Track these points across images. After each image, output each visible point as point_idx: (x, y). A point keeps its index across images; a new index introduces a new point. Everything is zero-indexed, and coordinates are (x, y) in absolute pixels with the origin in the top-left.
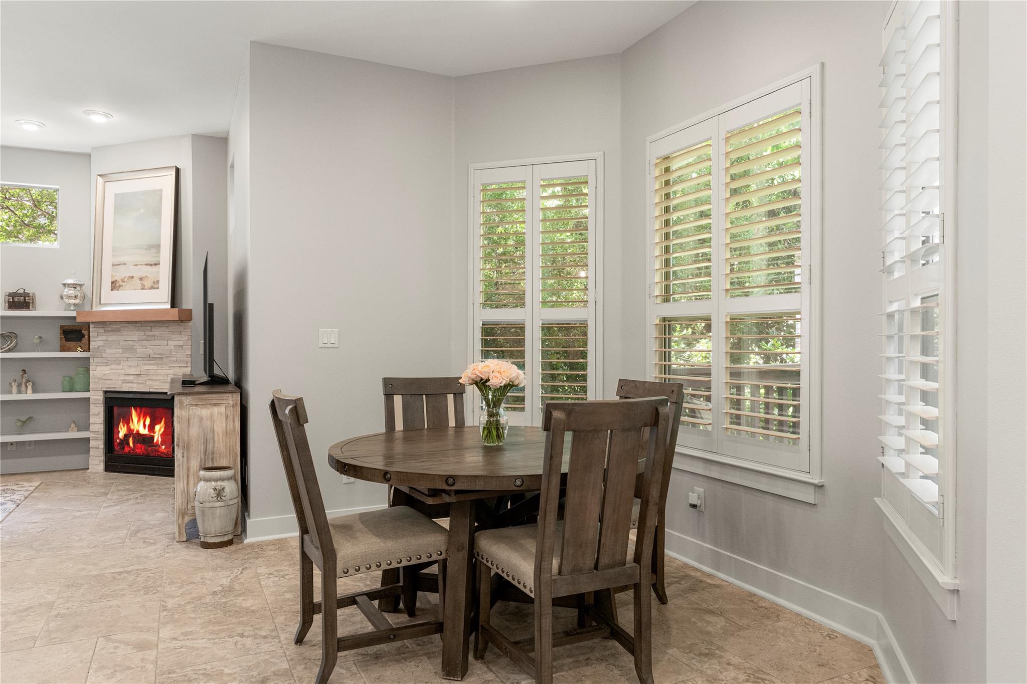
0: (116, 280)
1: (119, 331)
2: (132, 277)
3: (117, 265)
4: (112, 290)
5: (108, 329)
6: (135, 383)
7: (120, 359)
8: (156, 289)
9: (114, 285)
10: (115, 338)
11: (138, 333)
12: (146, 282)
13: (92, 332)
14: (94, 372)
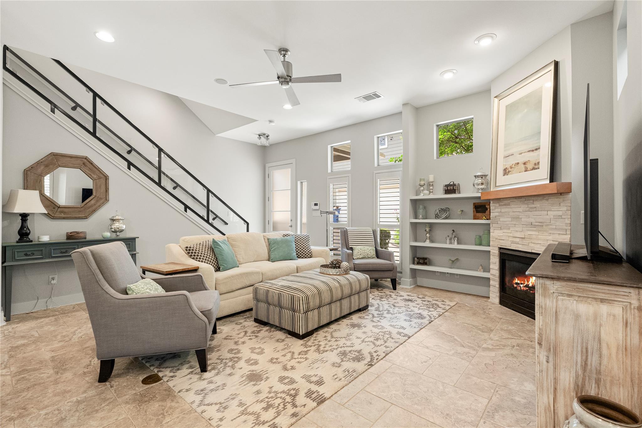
0: (507, 168)
2: (518, 163)
3: (507, 156)
4: (504, 175)
5: (502, 203)
6: (520, 244)
7: (509, 225)
8: (537, 169)
9: (505, 171)
10: (506, 210)
11: (522, 206)
12: (528, 165)
13: (492, 206)
14: (493, 234)
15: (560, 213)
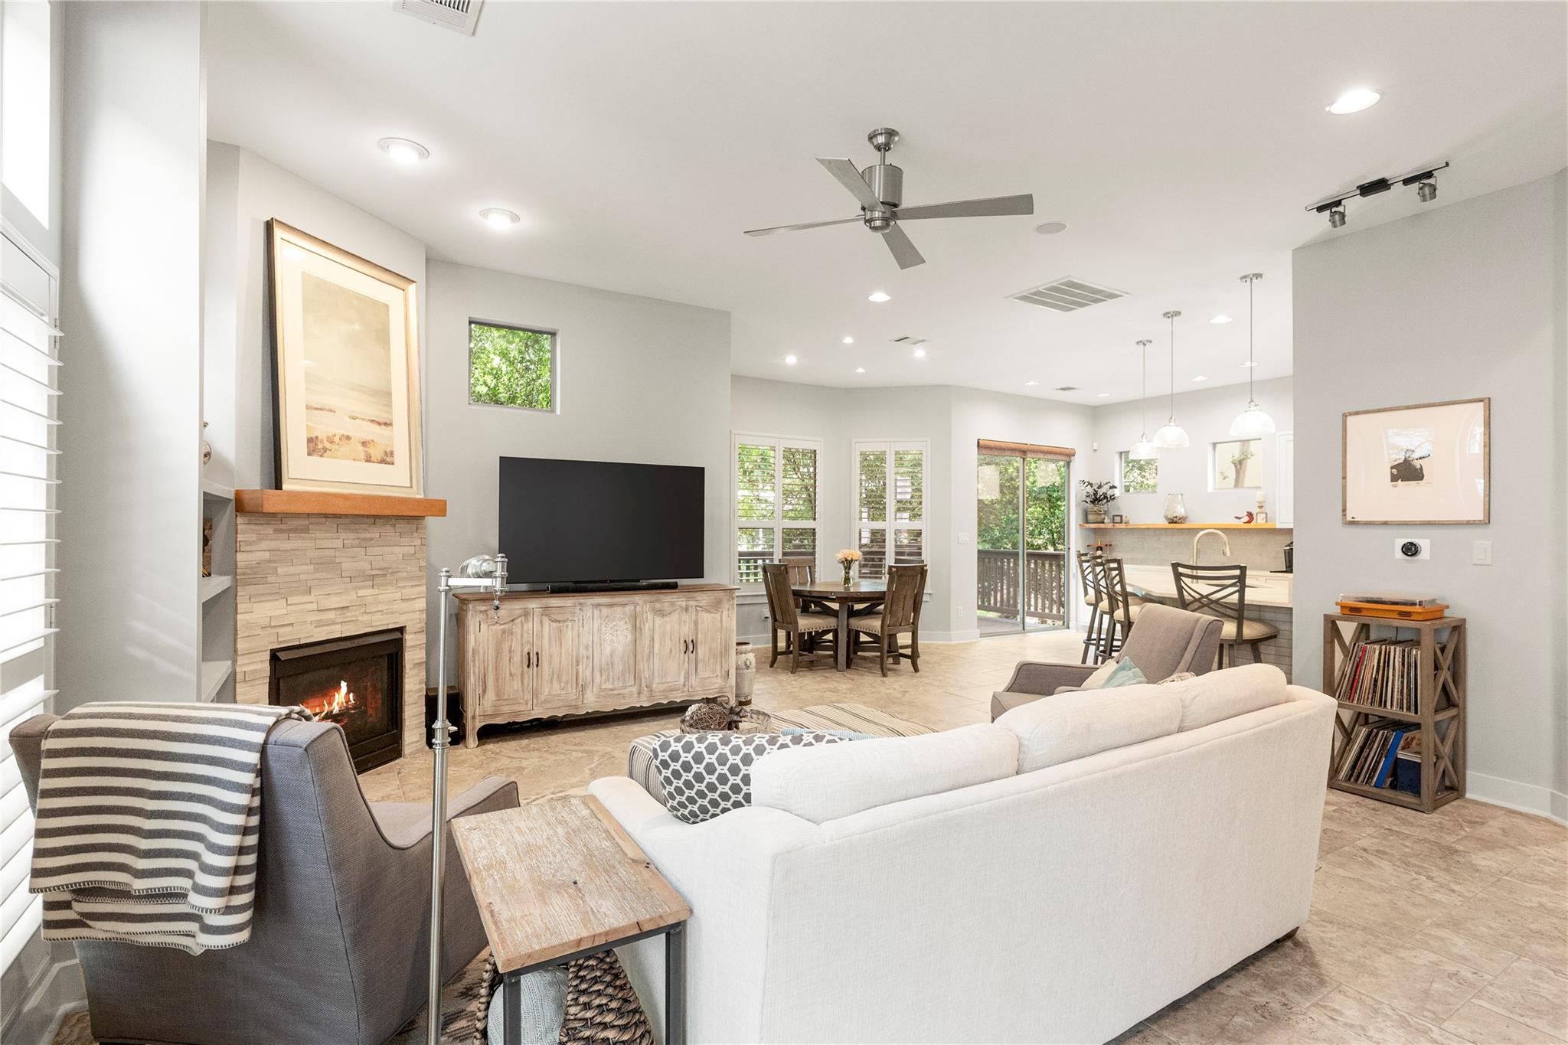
0: (317, 437)
1: (307, 531)
2: (348, 438)
3: (316, 409)
4: (309, 454)
5: (283, 527)
6: (338, 623)
7: (309, 583)
8: (389, 463)
9: (314, 446)
10: (298, 544)
11: (343, 535)
12: (372, 451)
13: (244, 533)
14: (247, 616)
15: (412, 550)
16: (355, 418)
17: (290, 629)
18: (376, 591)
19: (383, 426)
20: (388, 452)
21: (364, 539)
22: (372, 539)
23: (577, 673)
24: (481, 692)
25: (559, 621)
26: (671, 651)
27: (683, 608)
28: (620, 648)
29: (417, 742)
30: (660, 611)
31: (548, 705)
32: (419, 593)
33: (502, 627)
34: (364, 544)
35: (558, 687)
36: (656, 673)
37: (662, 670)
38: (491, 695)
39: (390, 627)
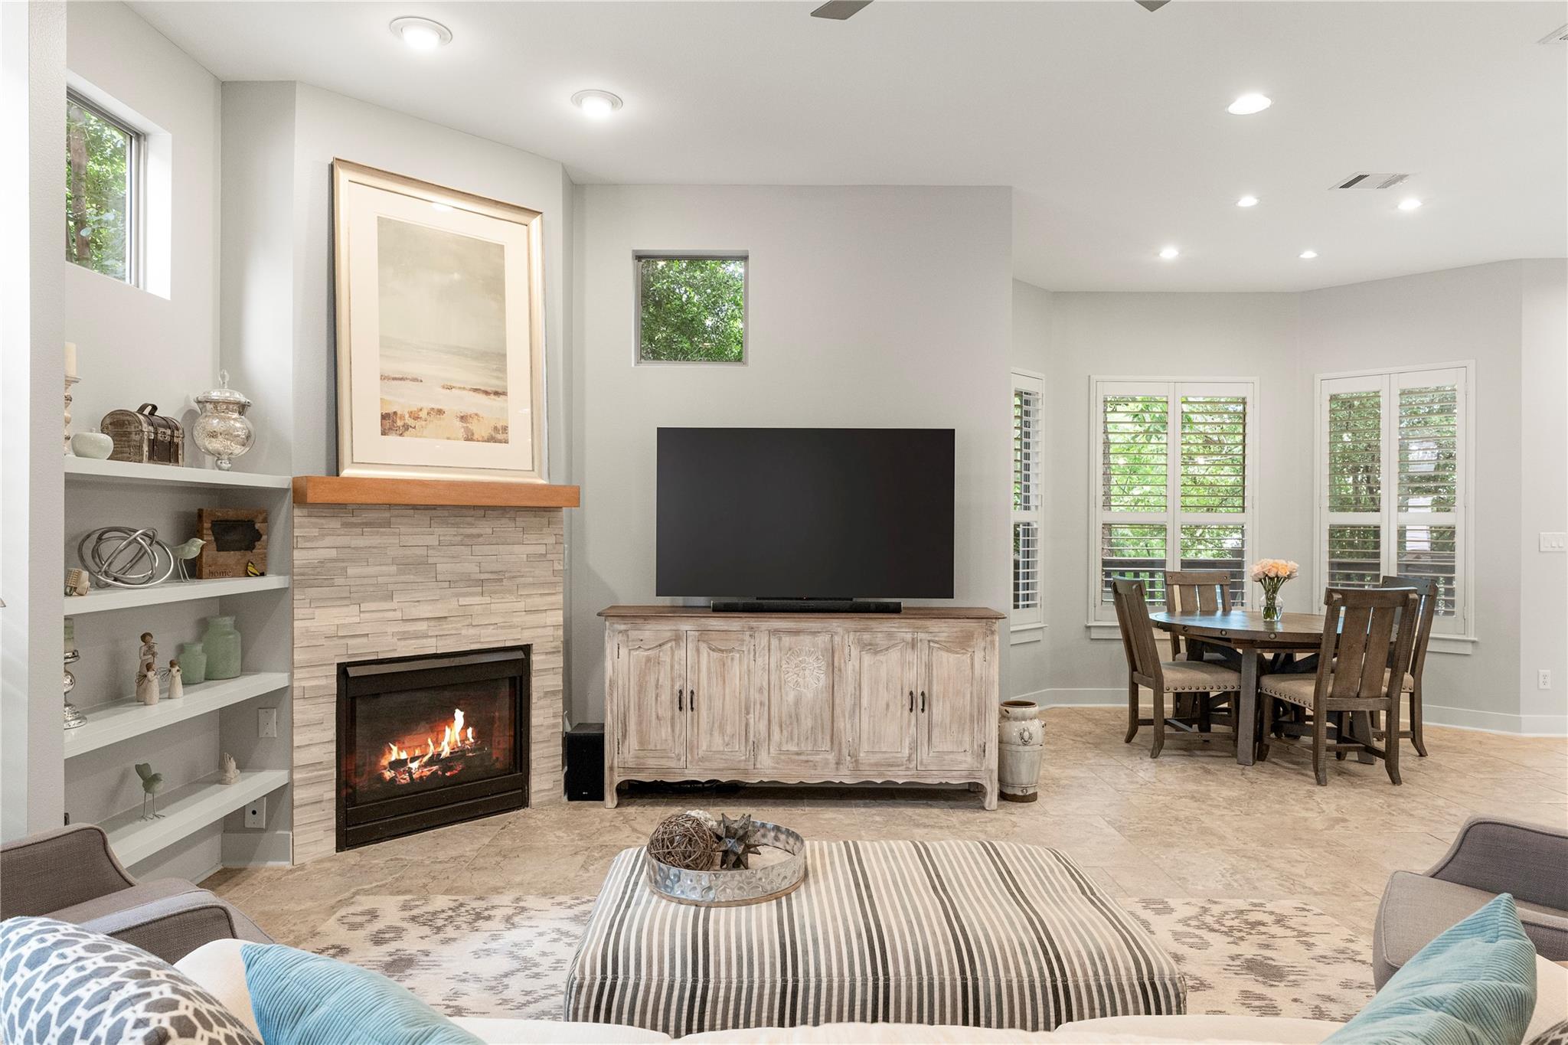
0: (395, 413)
1: (388, 524)
2: (440, 412)
3: (395, 379)
4: (384, 433)
5: (353, 520)
6: (431, 637)
7: (391, 587)
8: (500, 442)
9: (390, 423)
10: (375, 540)
11: (439, 531)
12: (474, 426)
13: (301, 526)
14: (307, 623)
15: (542, 550)
16: (450, 388)
17: (364, 640)
18: (488, 599)
19: (492, 396)
20: (499, 426)
21: (468, 536)
22: (479, 536)
23: (747, 725)
24: (620, 737)
25: (722, 651)
26: (888, 705)
27: (908, 643)
28: (809, 695)
29: (549, 790)
30: (870, 644)
31: (707, 765)
32: (553, 604)
33: (646, 653)
34: (470, 540)
35: (721, 741)
36: (864, 736)
37: (874, 733)
38: (633, 741)
39: (508, 644)
